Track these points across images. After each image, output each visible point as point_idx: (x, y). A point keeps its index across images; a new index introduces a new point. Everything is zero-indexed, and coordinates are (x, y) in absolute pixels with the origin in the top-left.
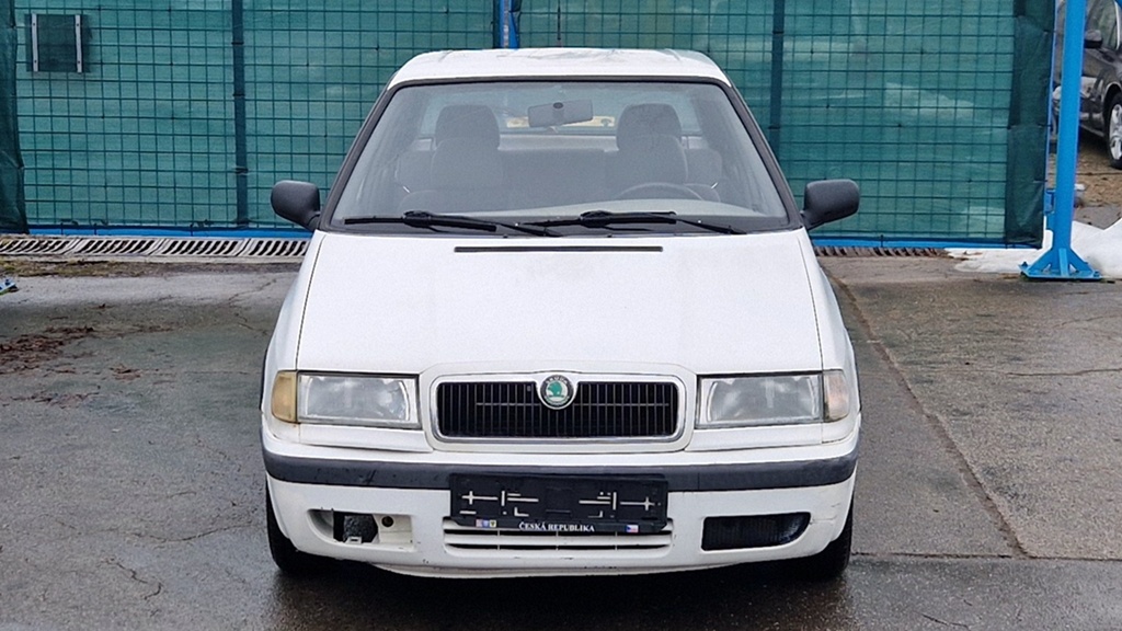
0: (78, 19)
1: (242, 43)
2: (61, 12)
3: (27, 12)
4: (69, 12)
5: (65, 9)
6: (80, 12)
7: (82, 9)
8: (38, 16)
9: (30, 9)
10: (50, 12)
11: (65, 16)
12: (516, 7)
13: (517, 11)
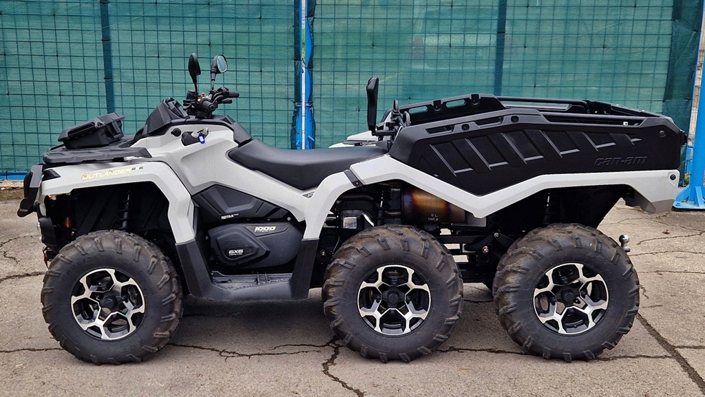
1: (109, 40)
12: (310, 14)
13: (311, 16)
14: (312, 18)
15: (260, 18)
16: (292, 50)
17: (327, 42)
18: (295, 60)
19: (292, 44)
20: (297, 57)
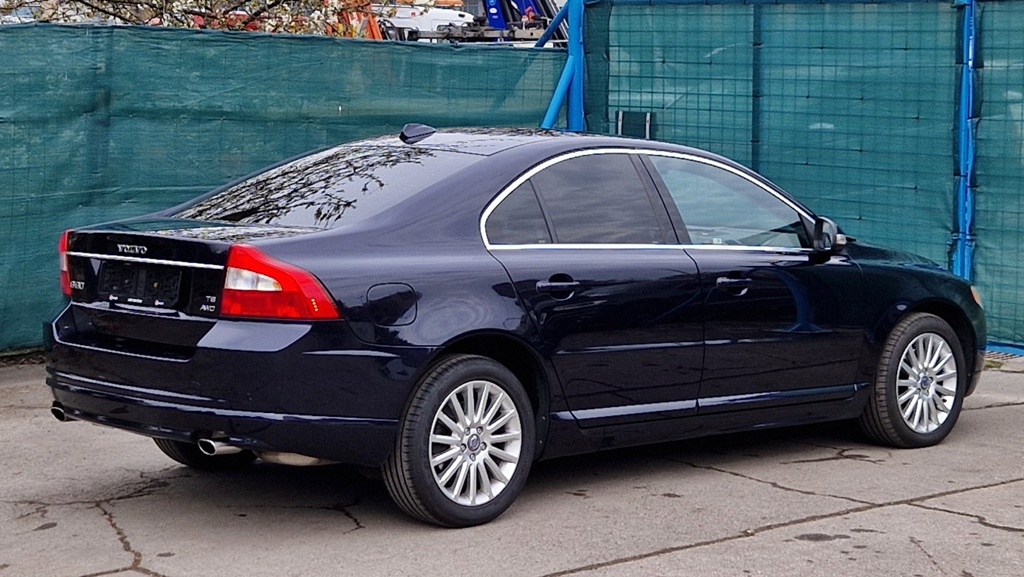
0: (648, 115)
1: (758, 142)
2: (638, 110)
3: (616, 109)
4: (644, 110)
5: (641, 107)
6: (649, 110)
7: (652, 108)
8: (624, 113)
9: (618, 106)
10: (632, 109)
11: (641, 113)
12: (976, 113)
13: (975, 117)
14: (976, 120)
15: (917, 118)
16: (952, 161)
17: (994, 153)
18: (955, 174)
19: (950, 153)
20: (957, 173)
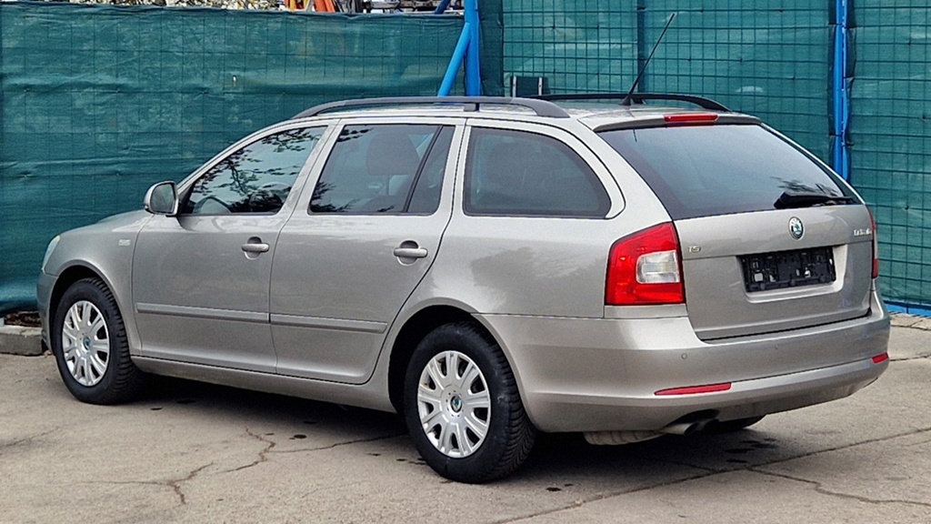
0: (541, 80)
2: (531, 75)
3: (511, 74)
4: (536, 75)
5: (534, 72)
6: (541, 74)
7: (544, 73)
8: (518, 78)
9: (513, 72)
10: (526, 74)
11: (533, 78)
12: (850, 73)
13: (850, 77)
15: (793, 79)
16: (826, 120)
17: (868, 112)
18: (830, 134)
19: (826, 113)
20: (832, 132)
